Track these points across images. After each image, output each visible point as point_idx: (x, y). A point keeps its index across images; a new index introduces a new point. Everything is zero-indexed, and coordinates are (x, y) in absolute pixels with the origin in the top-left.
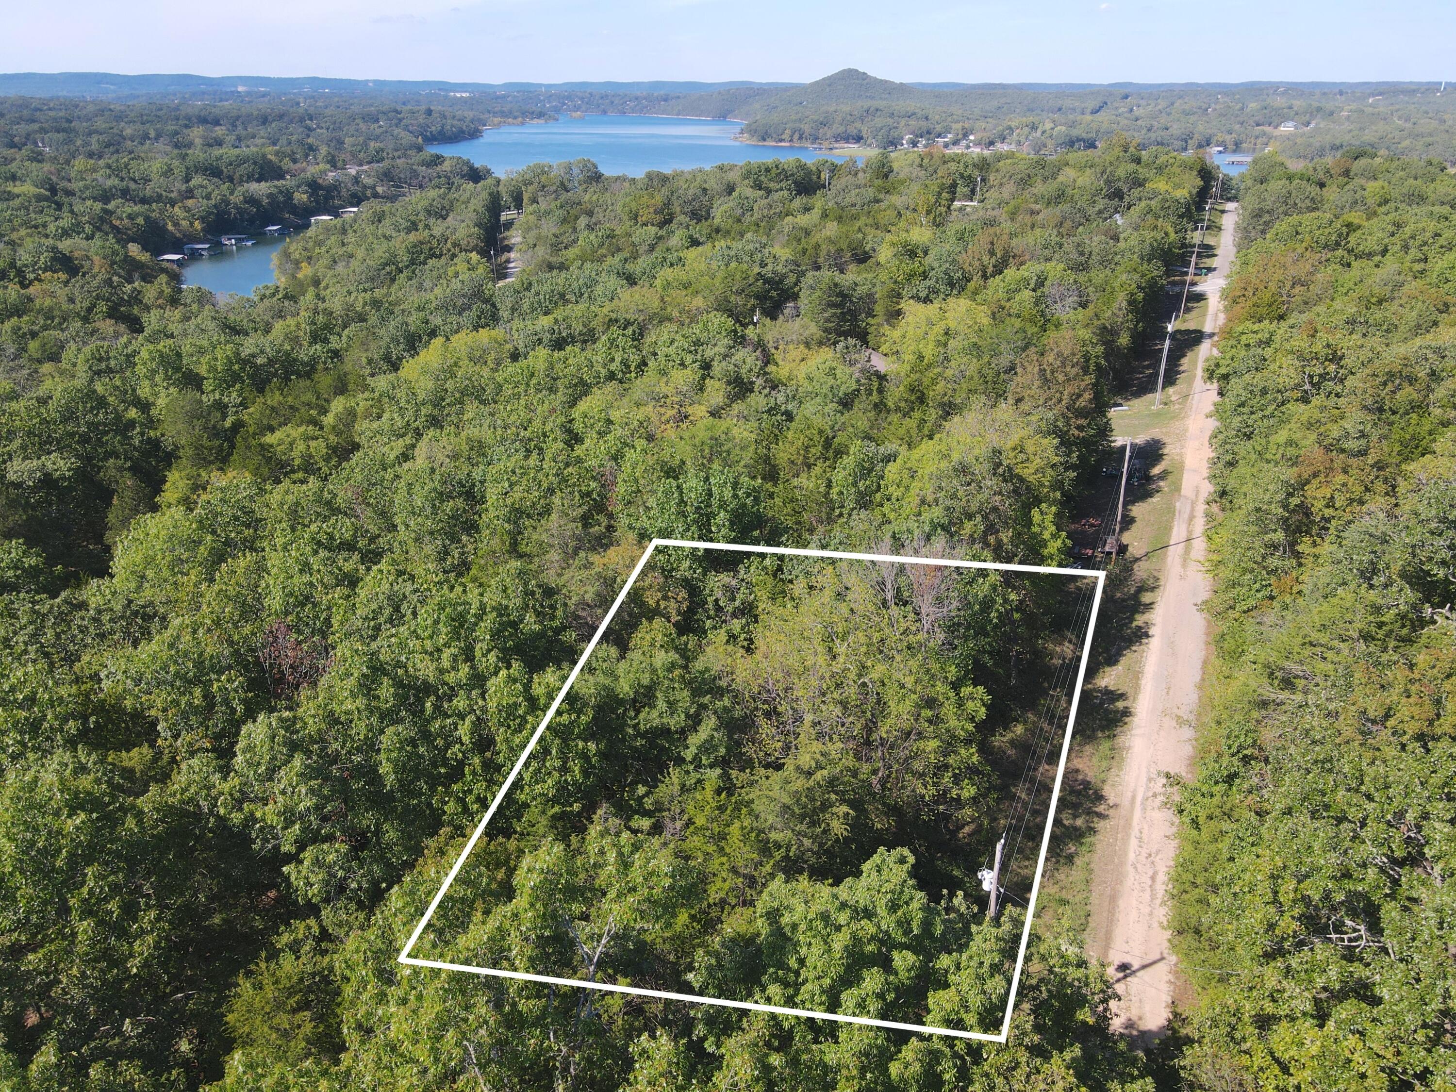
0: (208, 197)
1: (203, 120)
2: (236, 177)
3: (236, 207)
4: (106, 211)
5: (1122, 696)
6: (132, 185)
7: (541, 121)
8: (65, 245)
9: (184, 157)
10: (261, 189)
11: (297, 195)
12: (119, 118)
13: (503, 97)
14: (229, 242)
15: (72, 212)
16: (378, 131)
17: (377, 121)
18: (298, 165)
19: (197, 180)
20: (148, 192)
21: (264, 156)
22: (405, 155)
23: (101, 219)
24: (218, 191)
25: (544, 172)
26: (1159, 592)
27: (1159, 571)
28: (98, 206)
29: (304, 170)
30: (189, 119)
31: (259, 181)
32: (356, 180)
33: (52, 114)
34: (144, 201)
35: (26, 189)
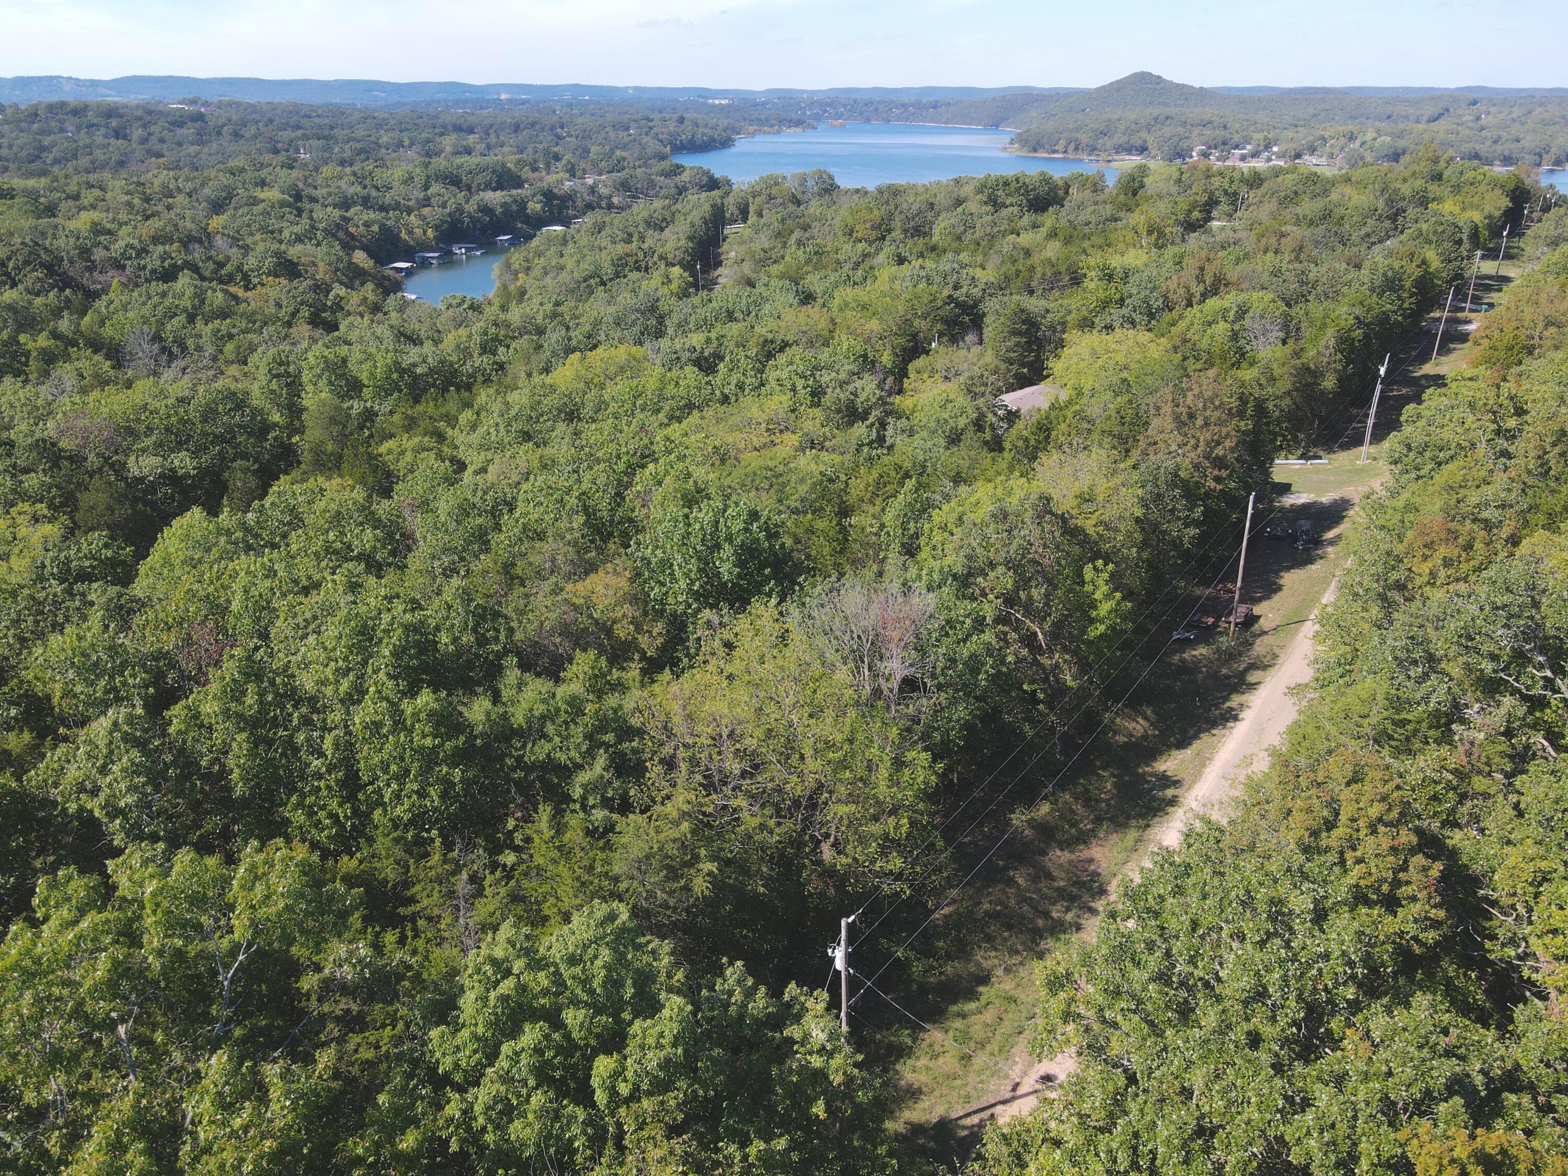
0: (444, 206)
1: (458, 129)
2: (474, 185)
3: (470, 216)
4: (343, 218)
5: (1177, 783)
6: (374, 193)
7: (799, 130)
8: (295, 252)
9: (426, 165)
10: (494, 198)
11: (530, 205)
12: (379, 126)
13: (763, 104)
14: (459, 251)
15: (311, 218)
16: (627, 139)
17: (628, 129)
18: (537, 174)
19: (435, 188)
20: (387, 200)
21: (504, 165)
22: (645, 165)
23: (338, 226)
24: (455, 199)
25: (777, 184)
26: (1271, 671)
27: (1282, 647)
28: (337, 213)
29: (541, 180)
30: (445, 127)
31: (494, 190)
32: (592, 190)
33: (317, 120)
34: (383, 208)
35: (273, 194)
